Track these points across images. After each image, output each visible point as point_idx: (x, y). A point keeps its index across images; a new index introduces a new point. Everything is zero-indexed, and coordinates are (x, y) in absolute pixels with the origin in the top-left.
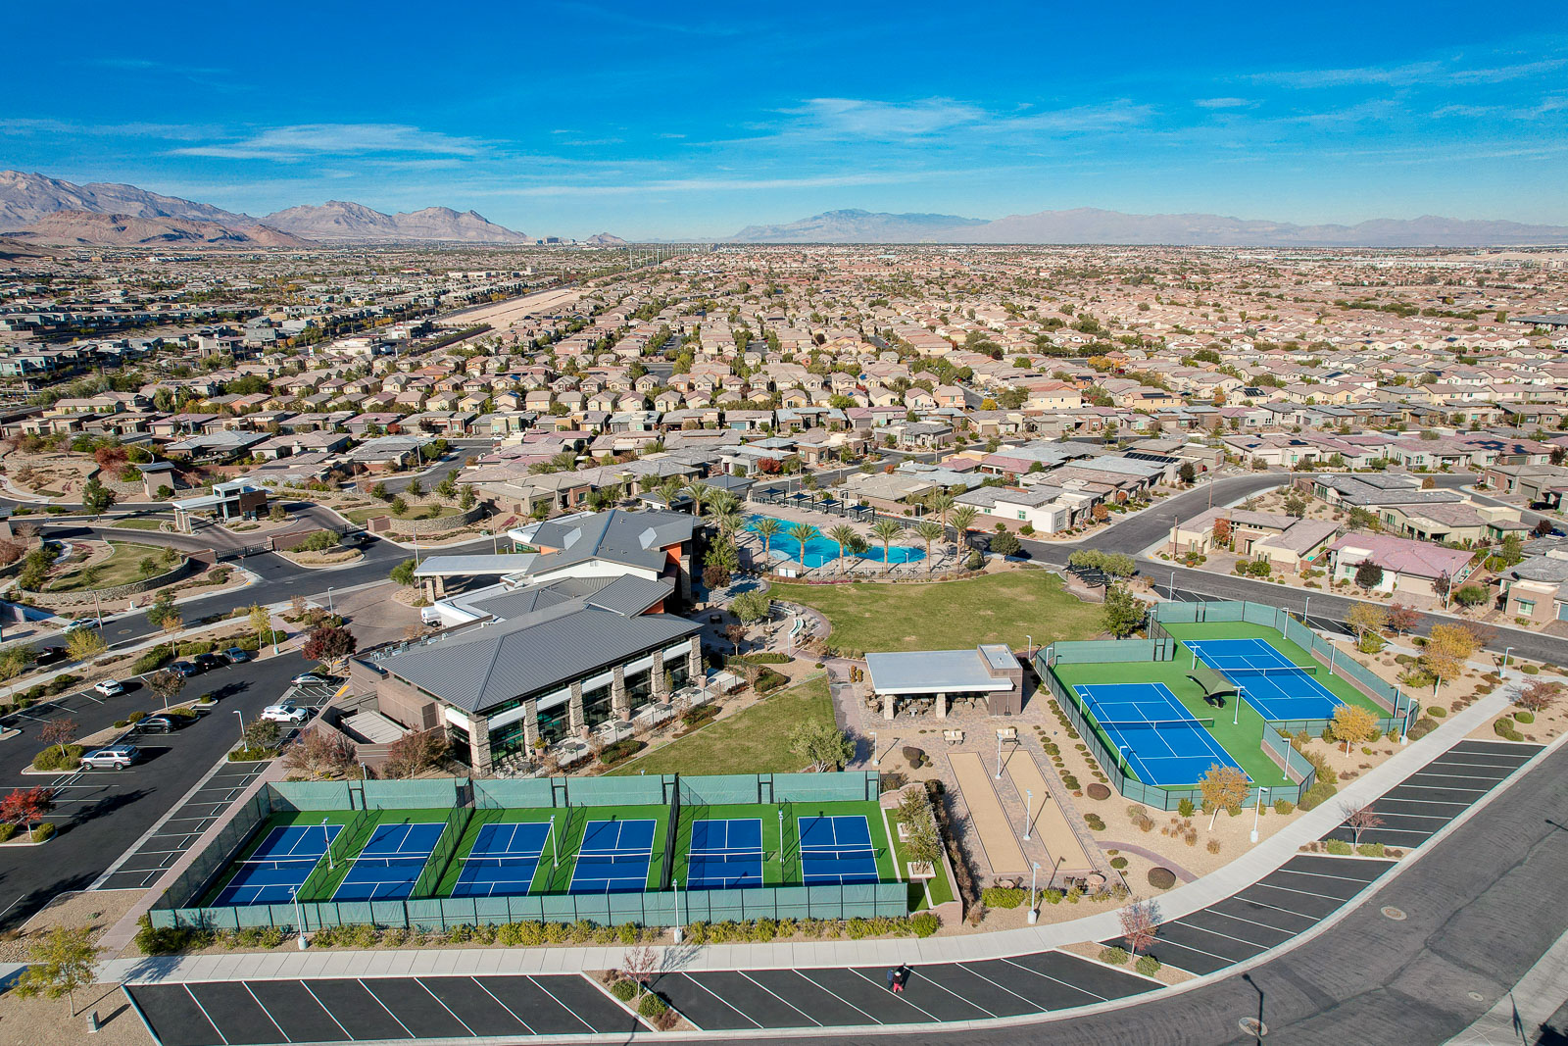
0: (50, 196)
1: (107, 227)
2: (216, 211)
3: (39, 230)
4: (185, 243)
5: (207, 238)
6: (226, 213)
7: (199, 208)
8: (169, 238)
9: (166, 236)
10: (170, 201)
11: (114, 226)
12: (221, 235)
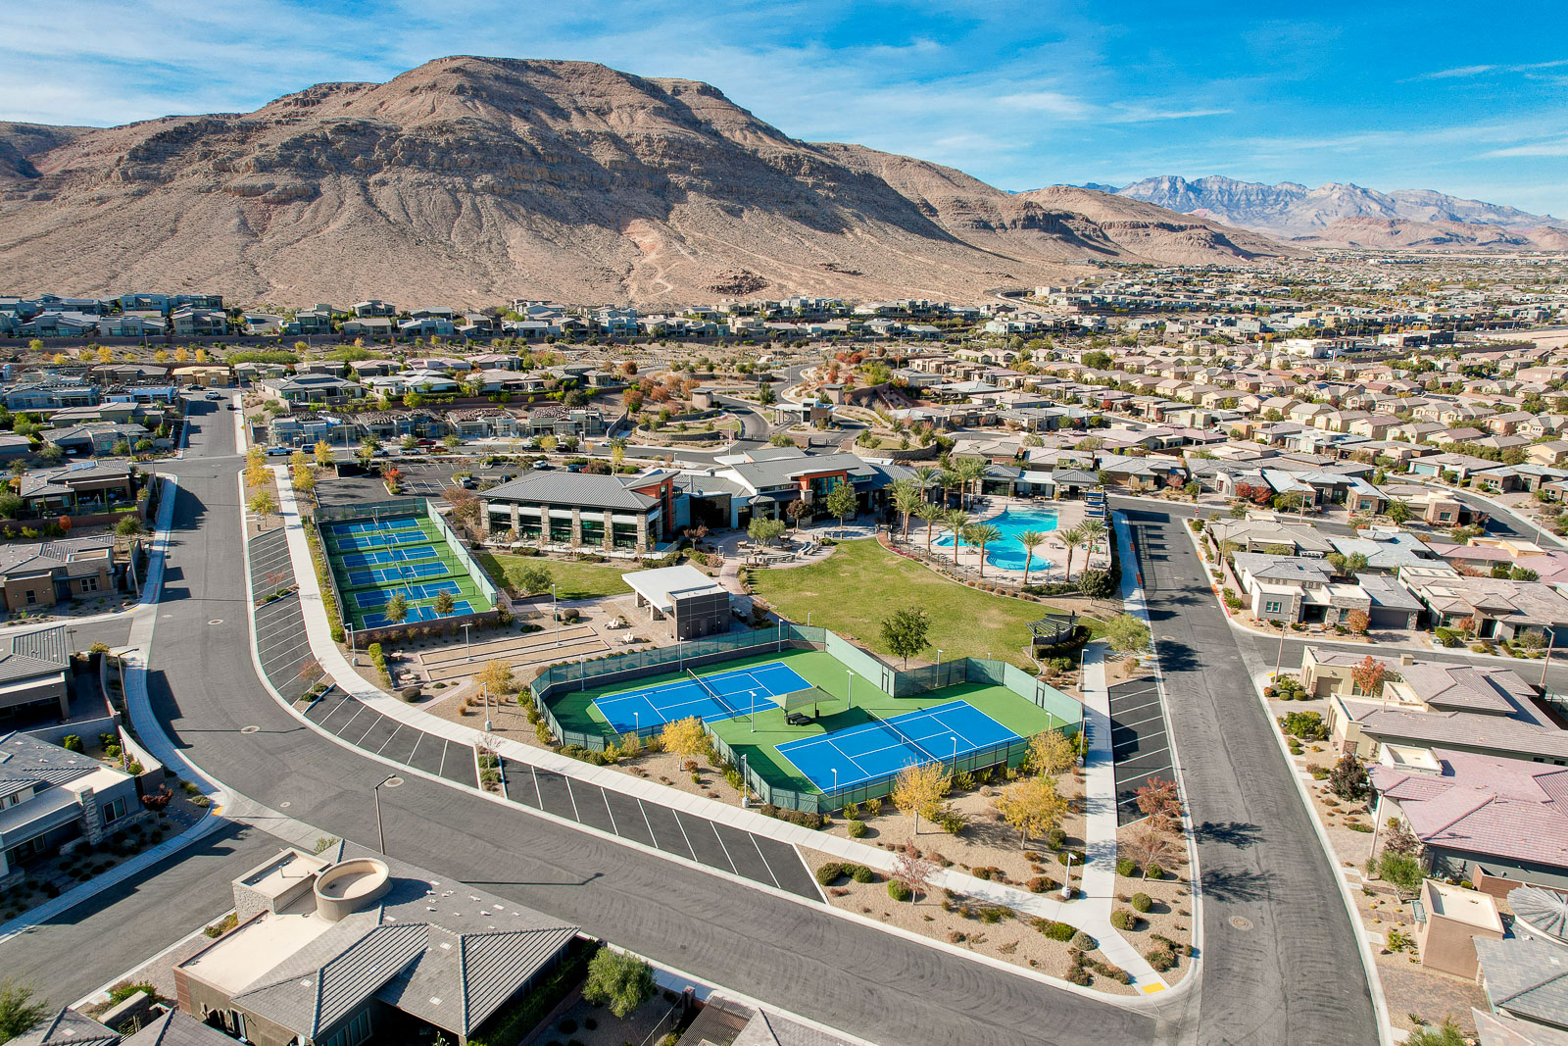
0: (1355, 204)
1: (1383, 231)
2: (1516, 213)
3: (1326, 233)
4: (1453, 247)
5: (1479, 241)
6: (1526, 215)
7: (1498, 210)
8: (1438, 241)
9: (1435, 239)
10: (1469, 204)
11: (1389, 230)
12: (1497, 238)
